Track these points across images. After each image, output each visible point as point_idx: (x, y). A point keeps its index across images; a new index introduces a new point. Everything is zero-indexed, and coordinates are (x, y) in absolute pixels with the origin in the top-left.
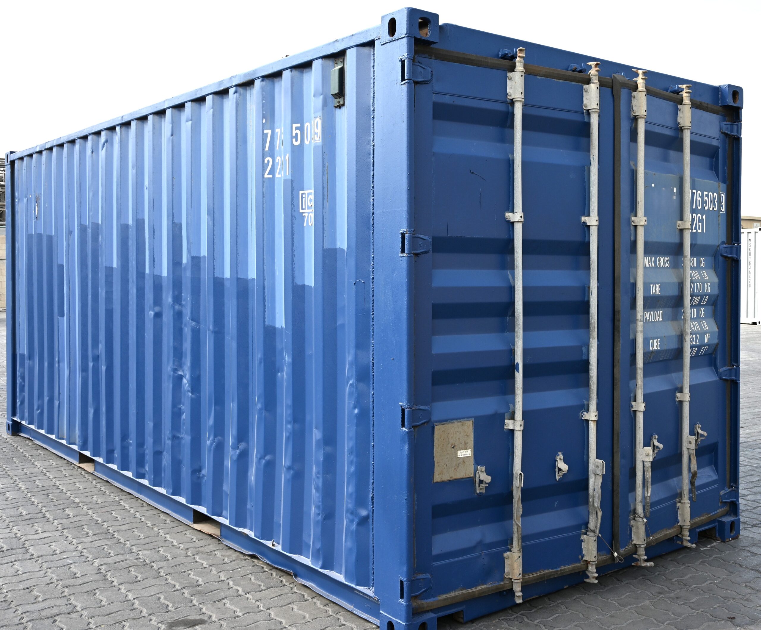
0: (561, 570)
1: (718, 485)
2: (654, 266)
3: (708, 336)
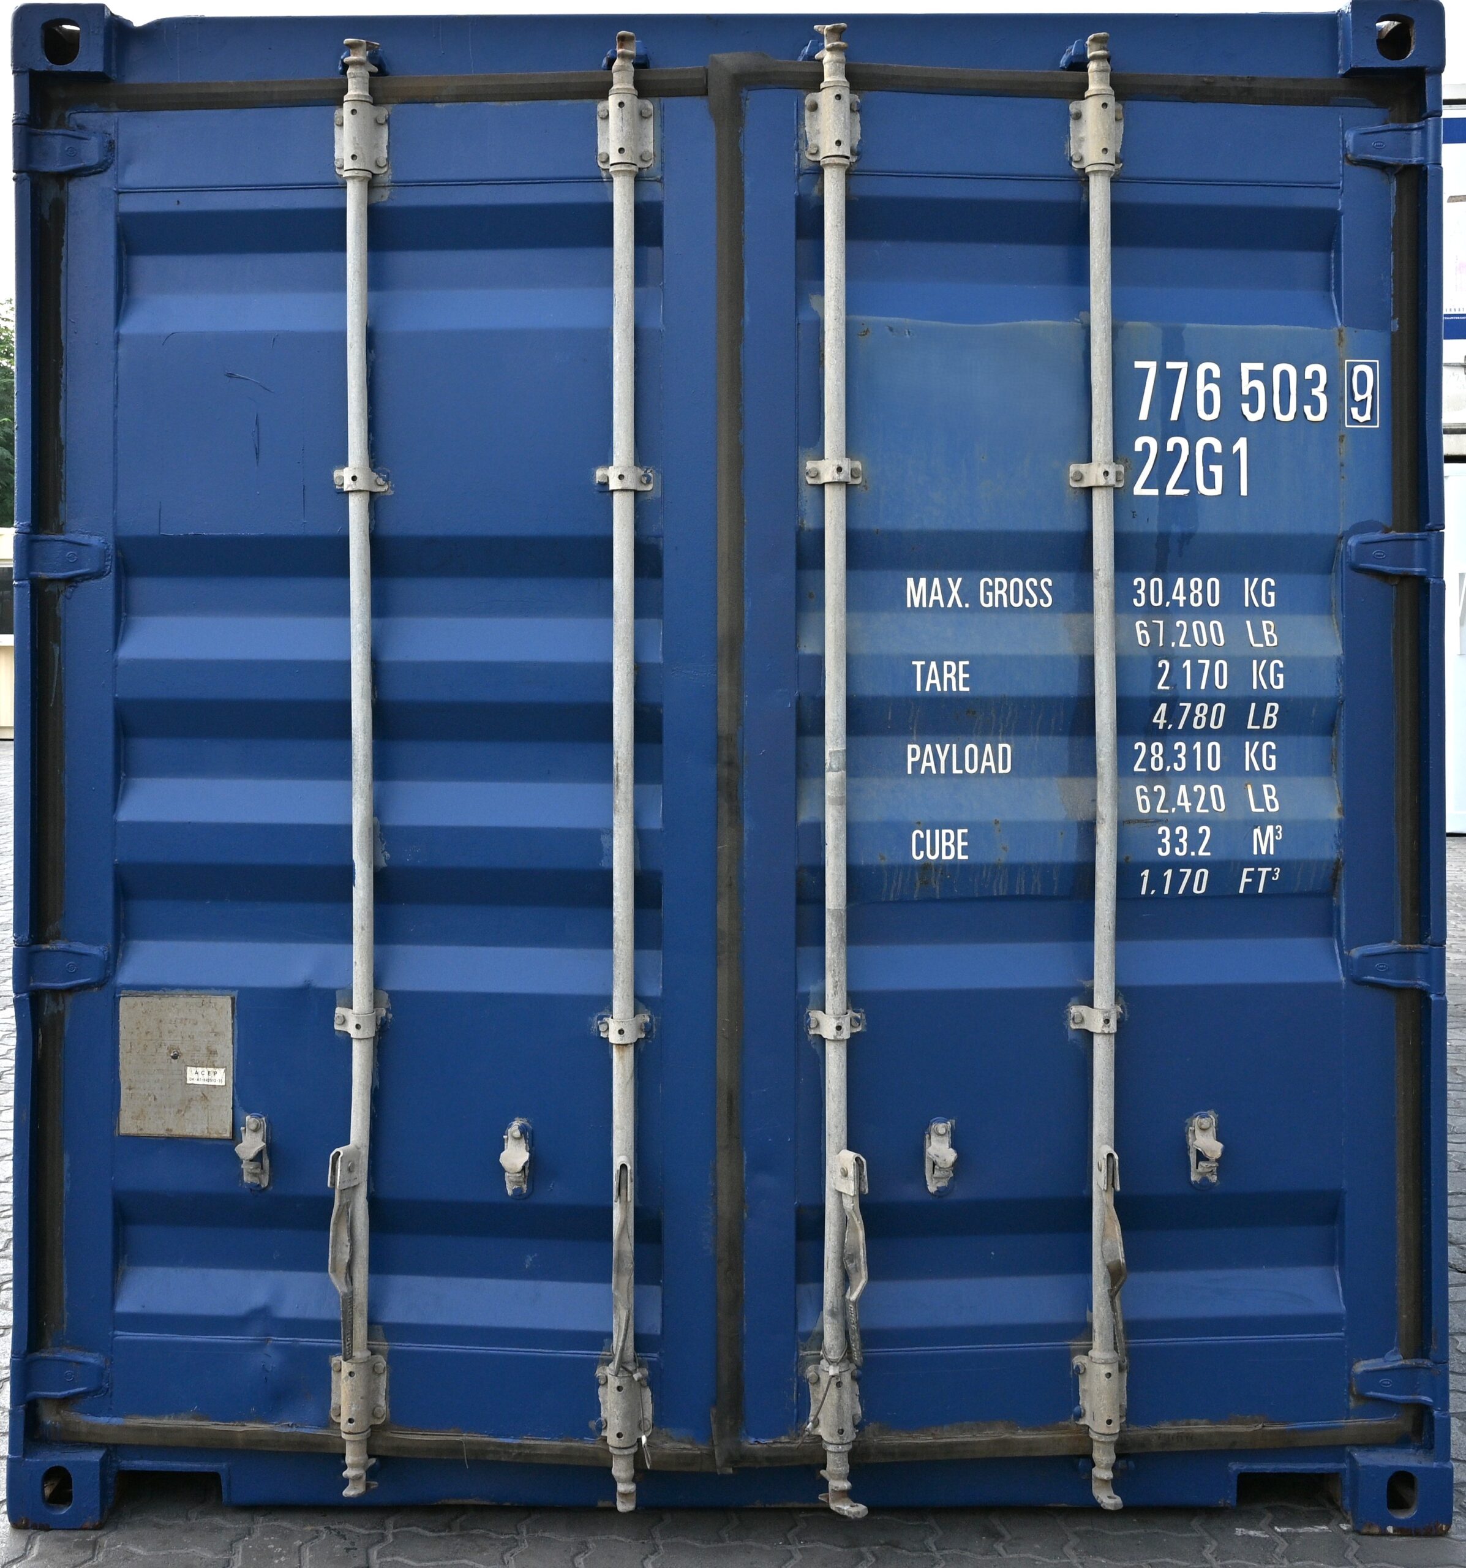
0: (520, 1446)
1: (1342, 1334)
2: (960, 605)
3: (1276, 832)
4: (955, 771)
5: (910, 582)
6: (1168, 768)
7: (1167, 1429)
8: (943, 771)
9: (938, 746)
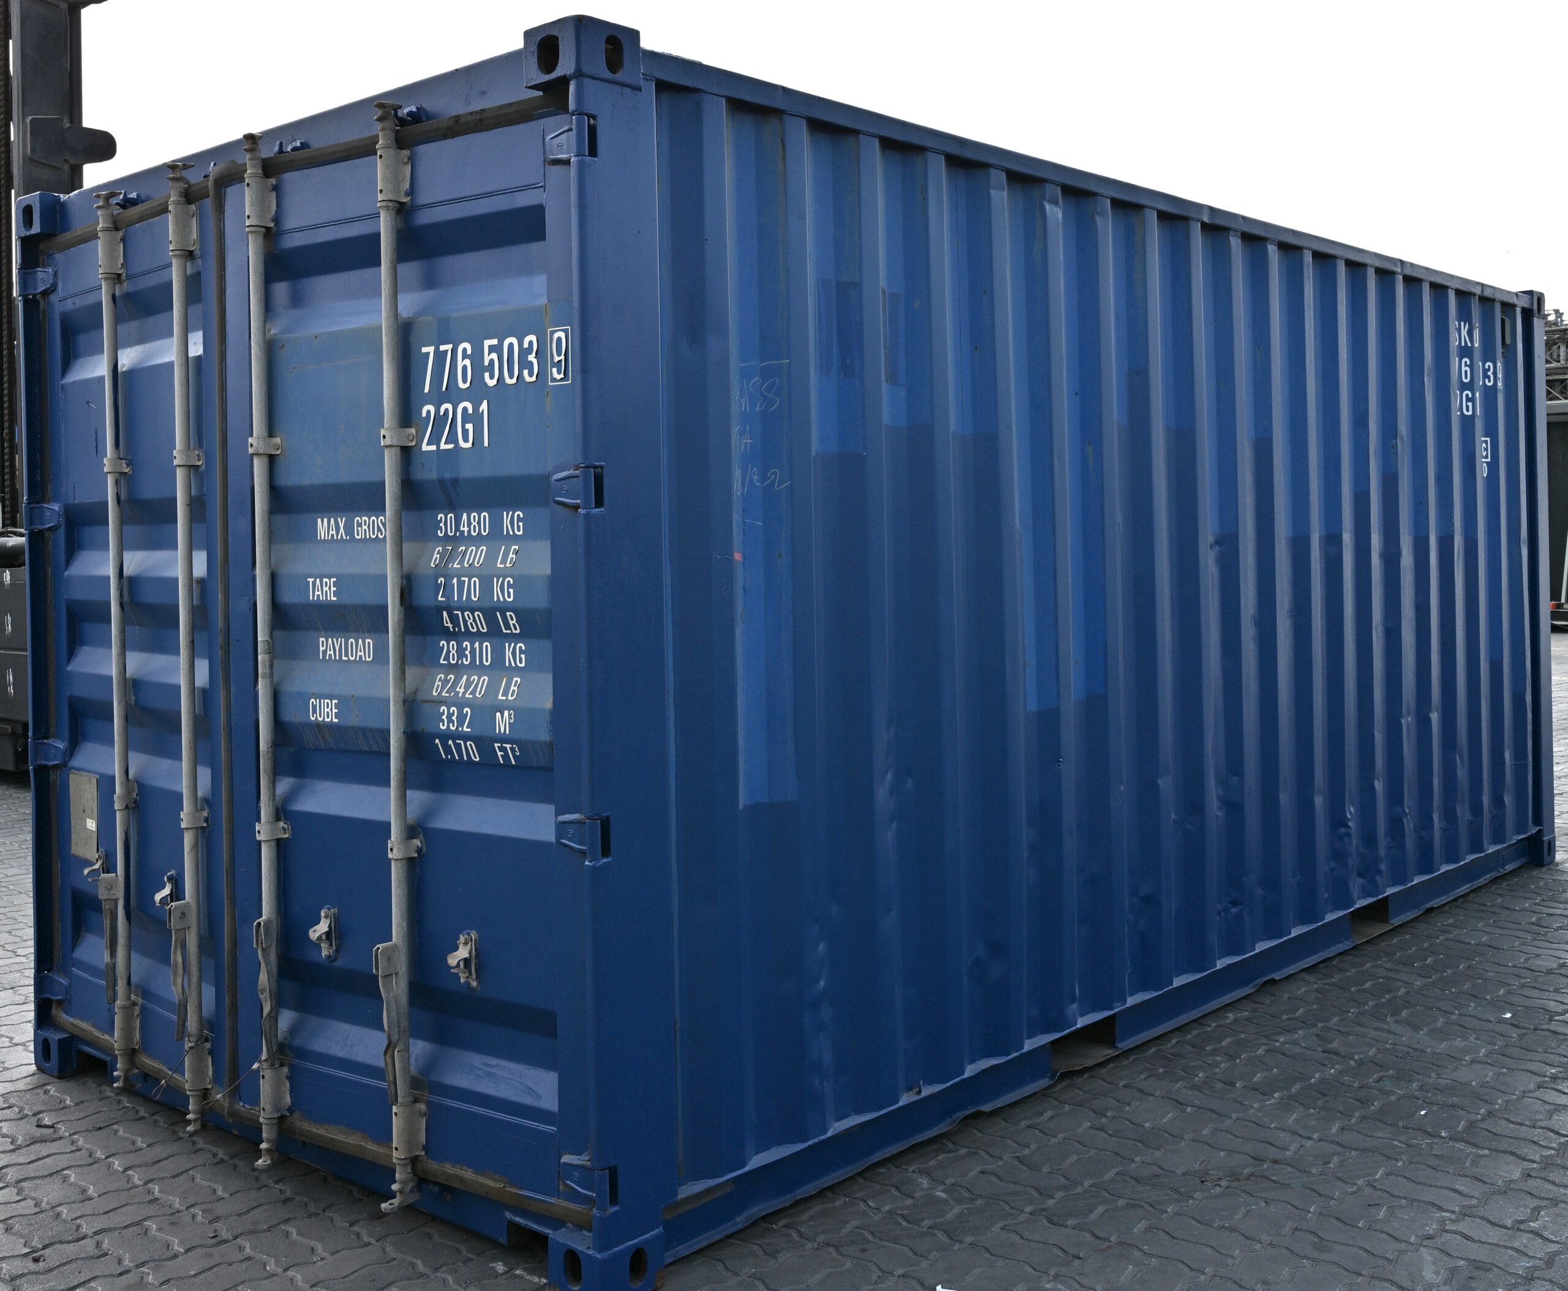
1: (555, 1129)
2: (345, 538)
3: (510, 715)
4: (344, 658)
5: (319, 521)
6: (460, 661)
7: (449, 1168)
8: (337, 658)
9: (335, 639)
